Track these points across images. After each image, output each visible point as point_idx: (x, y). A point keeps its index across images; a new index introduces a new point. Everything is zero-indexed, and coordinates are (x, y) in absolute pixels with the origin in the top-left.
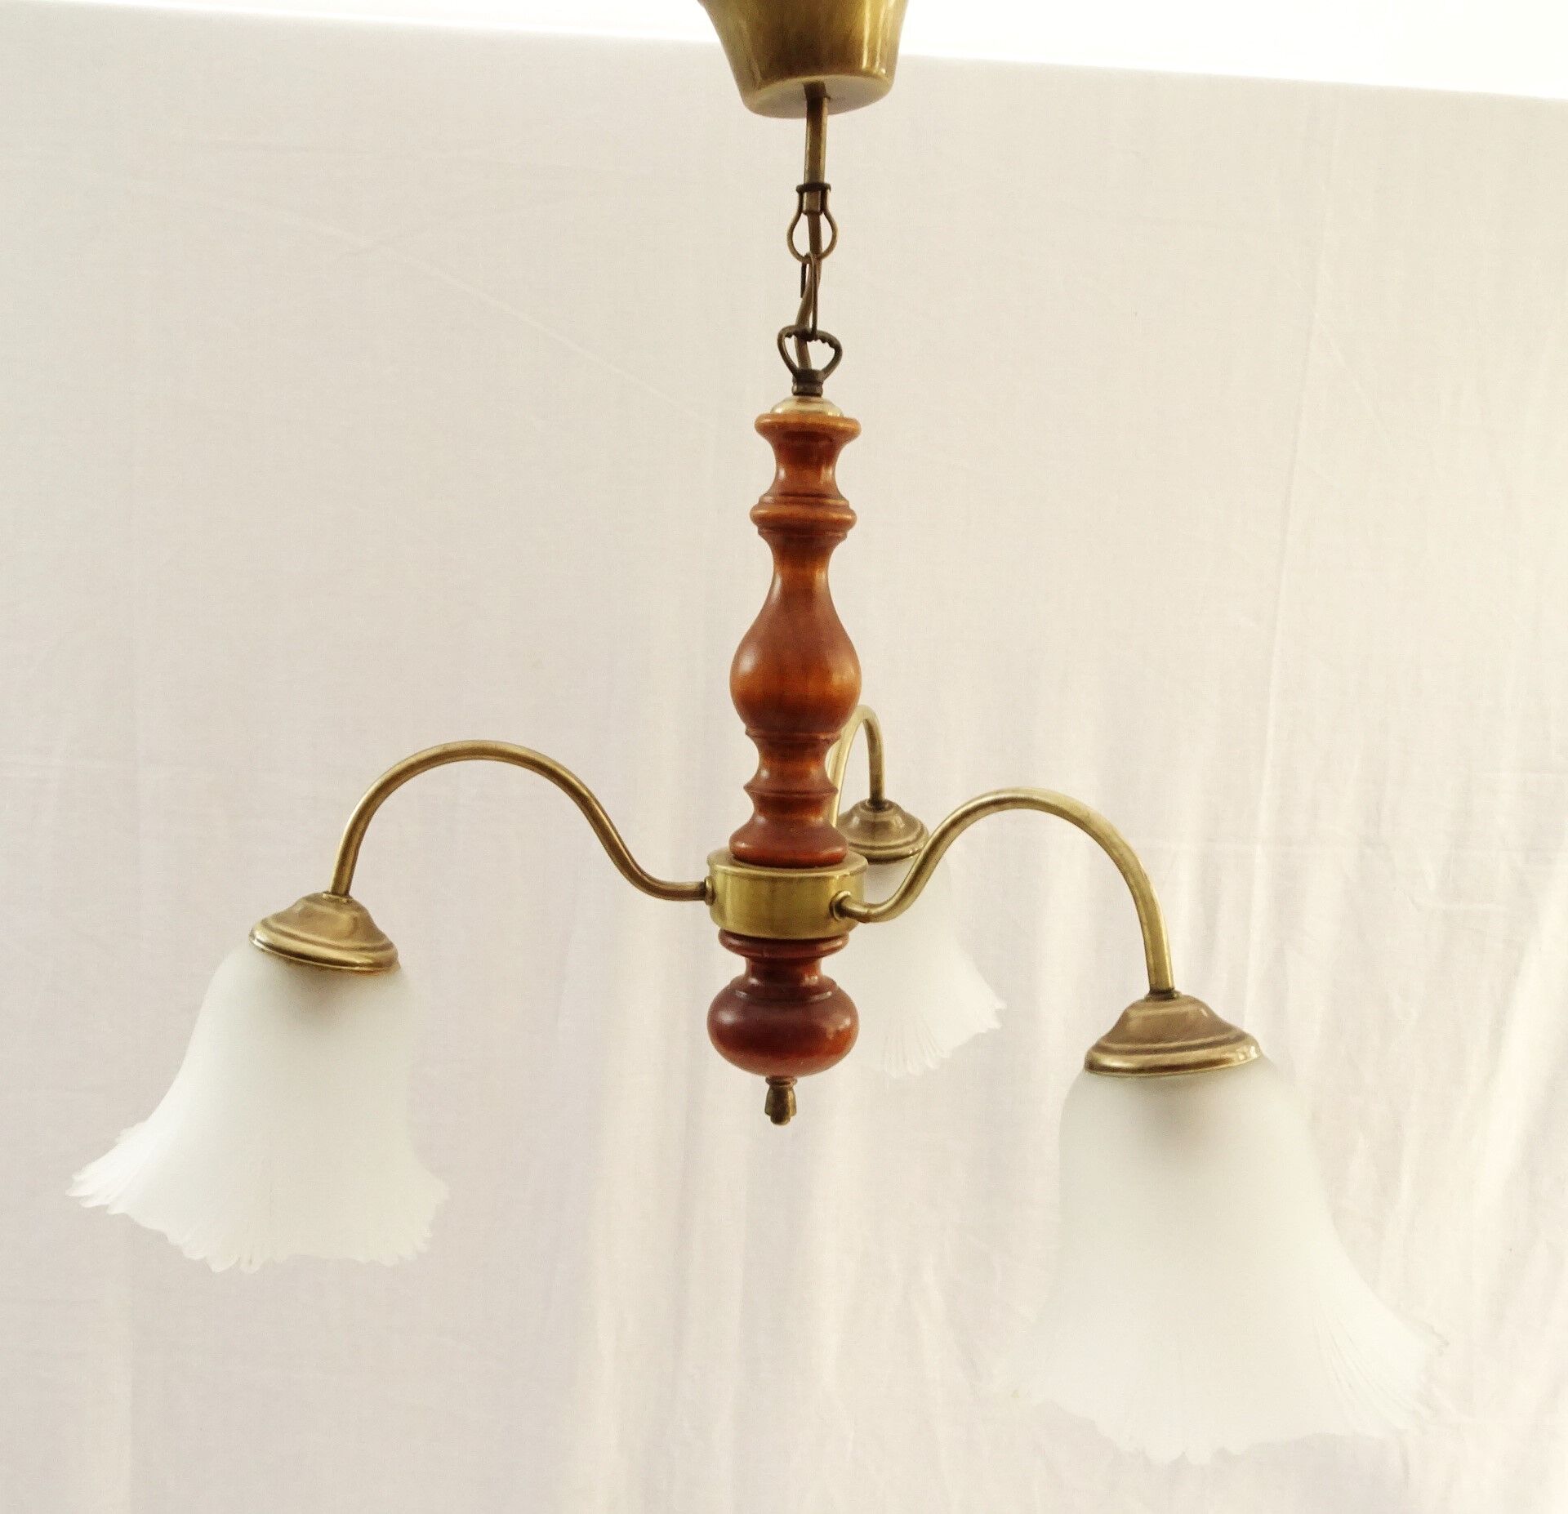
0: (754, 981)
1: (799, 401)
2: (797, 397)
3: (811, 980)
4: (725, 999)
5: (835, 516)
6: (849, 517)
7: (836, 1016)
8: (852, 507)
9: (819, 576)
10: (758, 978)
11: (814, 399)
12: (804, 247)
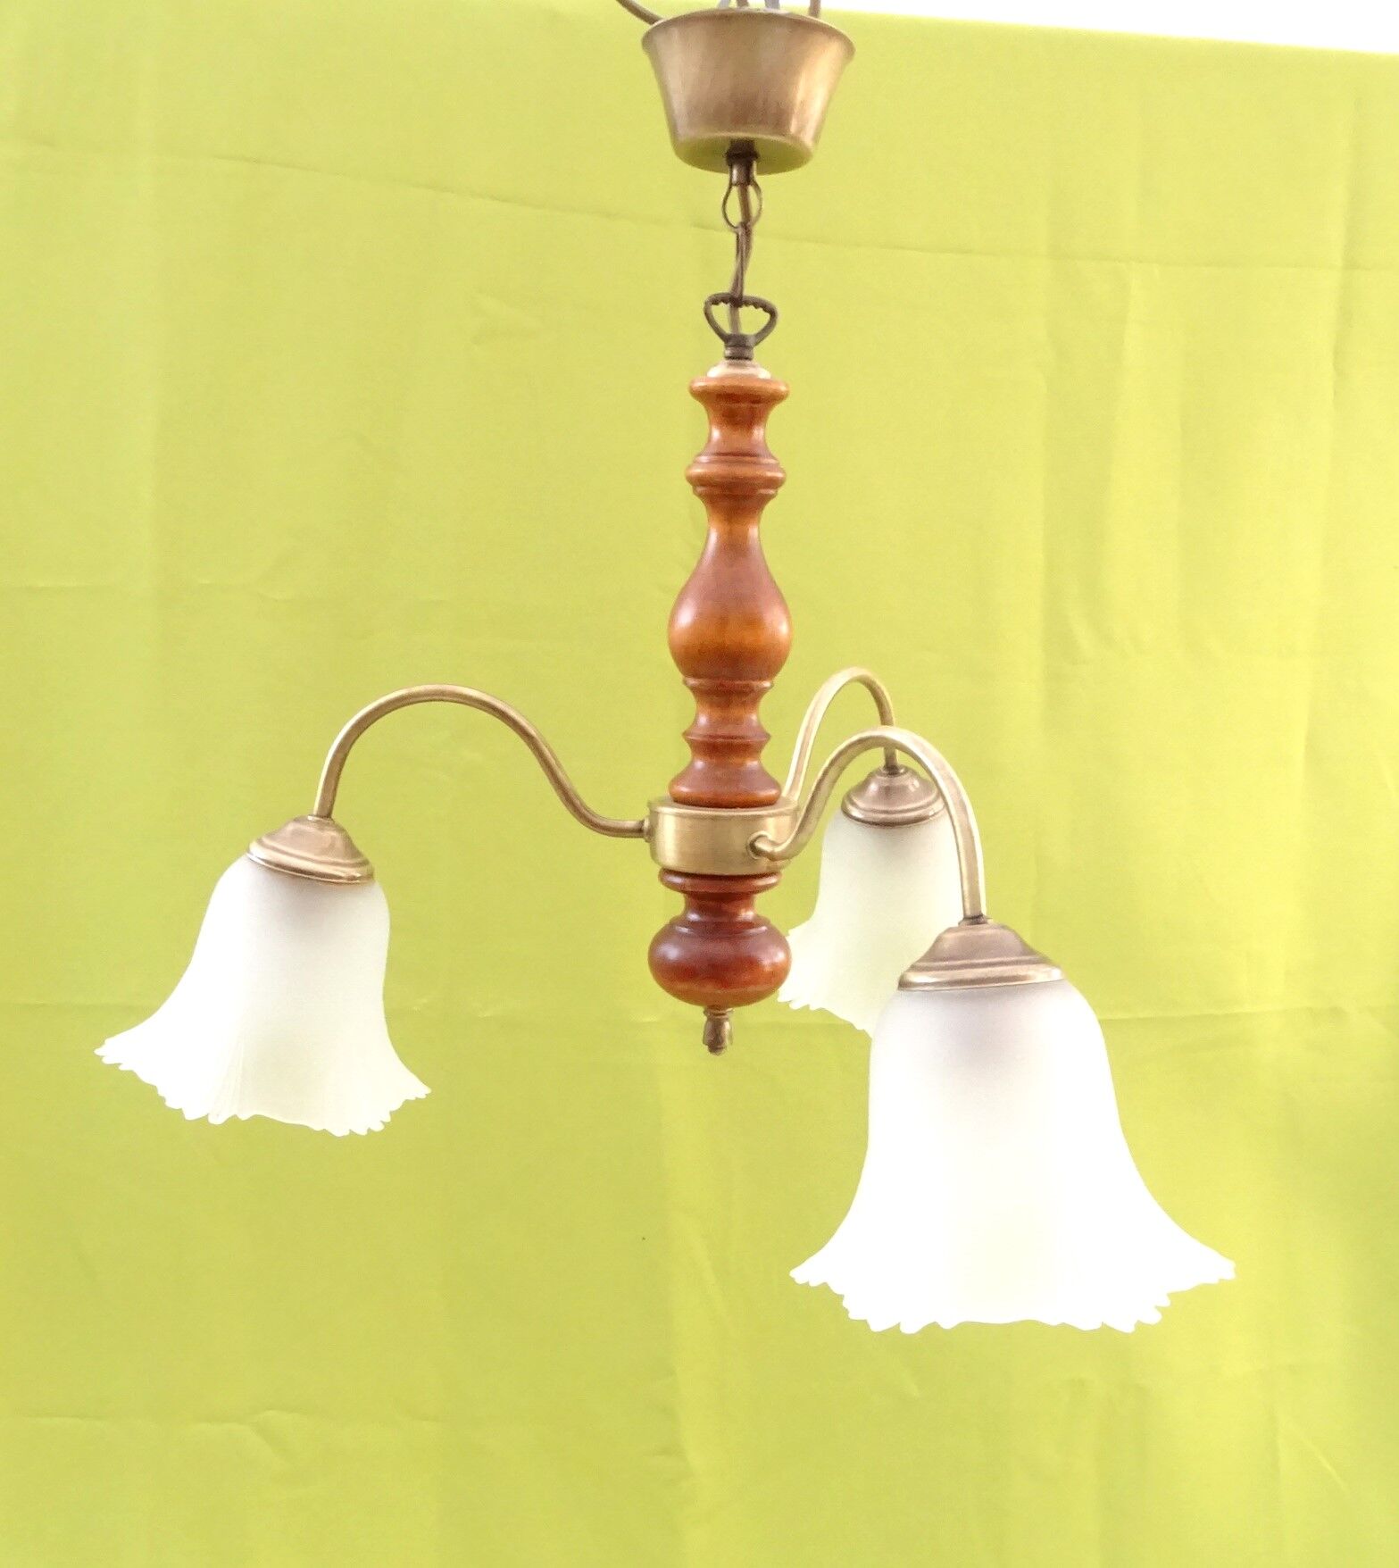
0: (694, 917)
1: (730, 365)
2: (728, 361)
3: (747, 915)
4: (667, 934)
5: (769, 474)
6: (779, 475)
7: (772, 949)
8: (782, 466)
9: (753, 531)
10: (698, 913)
11: (748, 362)
12: (736, 216)
